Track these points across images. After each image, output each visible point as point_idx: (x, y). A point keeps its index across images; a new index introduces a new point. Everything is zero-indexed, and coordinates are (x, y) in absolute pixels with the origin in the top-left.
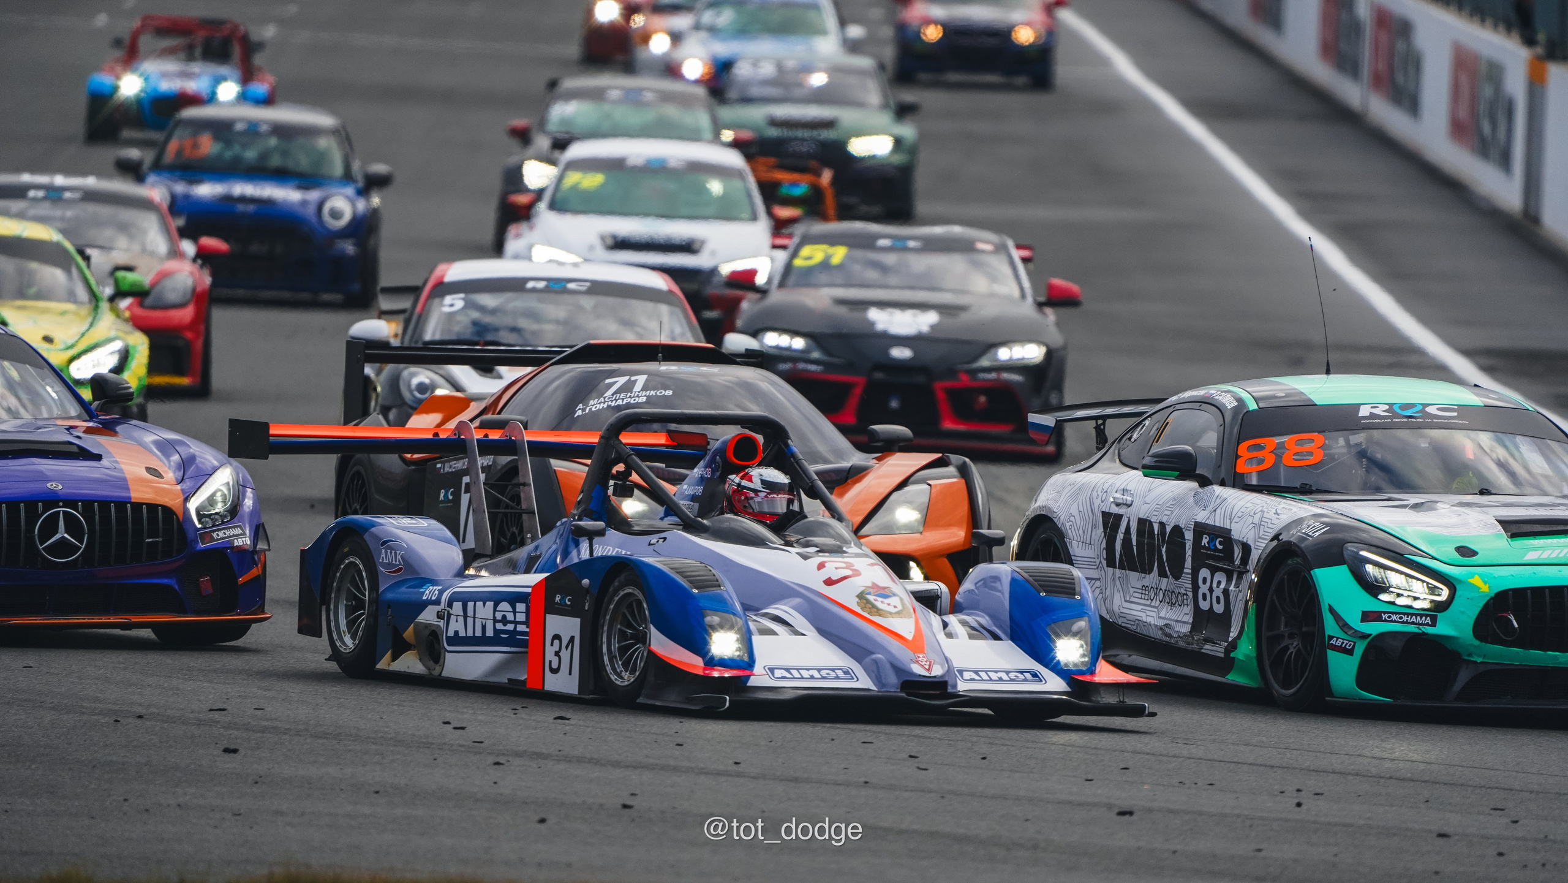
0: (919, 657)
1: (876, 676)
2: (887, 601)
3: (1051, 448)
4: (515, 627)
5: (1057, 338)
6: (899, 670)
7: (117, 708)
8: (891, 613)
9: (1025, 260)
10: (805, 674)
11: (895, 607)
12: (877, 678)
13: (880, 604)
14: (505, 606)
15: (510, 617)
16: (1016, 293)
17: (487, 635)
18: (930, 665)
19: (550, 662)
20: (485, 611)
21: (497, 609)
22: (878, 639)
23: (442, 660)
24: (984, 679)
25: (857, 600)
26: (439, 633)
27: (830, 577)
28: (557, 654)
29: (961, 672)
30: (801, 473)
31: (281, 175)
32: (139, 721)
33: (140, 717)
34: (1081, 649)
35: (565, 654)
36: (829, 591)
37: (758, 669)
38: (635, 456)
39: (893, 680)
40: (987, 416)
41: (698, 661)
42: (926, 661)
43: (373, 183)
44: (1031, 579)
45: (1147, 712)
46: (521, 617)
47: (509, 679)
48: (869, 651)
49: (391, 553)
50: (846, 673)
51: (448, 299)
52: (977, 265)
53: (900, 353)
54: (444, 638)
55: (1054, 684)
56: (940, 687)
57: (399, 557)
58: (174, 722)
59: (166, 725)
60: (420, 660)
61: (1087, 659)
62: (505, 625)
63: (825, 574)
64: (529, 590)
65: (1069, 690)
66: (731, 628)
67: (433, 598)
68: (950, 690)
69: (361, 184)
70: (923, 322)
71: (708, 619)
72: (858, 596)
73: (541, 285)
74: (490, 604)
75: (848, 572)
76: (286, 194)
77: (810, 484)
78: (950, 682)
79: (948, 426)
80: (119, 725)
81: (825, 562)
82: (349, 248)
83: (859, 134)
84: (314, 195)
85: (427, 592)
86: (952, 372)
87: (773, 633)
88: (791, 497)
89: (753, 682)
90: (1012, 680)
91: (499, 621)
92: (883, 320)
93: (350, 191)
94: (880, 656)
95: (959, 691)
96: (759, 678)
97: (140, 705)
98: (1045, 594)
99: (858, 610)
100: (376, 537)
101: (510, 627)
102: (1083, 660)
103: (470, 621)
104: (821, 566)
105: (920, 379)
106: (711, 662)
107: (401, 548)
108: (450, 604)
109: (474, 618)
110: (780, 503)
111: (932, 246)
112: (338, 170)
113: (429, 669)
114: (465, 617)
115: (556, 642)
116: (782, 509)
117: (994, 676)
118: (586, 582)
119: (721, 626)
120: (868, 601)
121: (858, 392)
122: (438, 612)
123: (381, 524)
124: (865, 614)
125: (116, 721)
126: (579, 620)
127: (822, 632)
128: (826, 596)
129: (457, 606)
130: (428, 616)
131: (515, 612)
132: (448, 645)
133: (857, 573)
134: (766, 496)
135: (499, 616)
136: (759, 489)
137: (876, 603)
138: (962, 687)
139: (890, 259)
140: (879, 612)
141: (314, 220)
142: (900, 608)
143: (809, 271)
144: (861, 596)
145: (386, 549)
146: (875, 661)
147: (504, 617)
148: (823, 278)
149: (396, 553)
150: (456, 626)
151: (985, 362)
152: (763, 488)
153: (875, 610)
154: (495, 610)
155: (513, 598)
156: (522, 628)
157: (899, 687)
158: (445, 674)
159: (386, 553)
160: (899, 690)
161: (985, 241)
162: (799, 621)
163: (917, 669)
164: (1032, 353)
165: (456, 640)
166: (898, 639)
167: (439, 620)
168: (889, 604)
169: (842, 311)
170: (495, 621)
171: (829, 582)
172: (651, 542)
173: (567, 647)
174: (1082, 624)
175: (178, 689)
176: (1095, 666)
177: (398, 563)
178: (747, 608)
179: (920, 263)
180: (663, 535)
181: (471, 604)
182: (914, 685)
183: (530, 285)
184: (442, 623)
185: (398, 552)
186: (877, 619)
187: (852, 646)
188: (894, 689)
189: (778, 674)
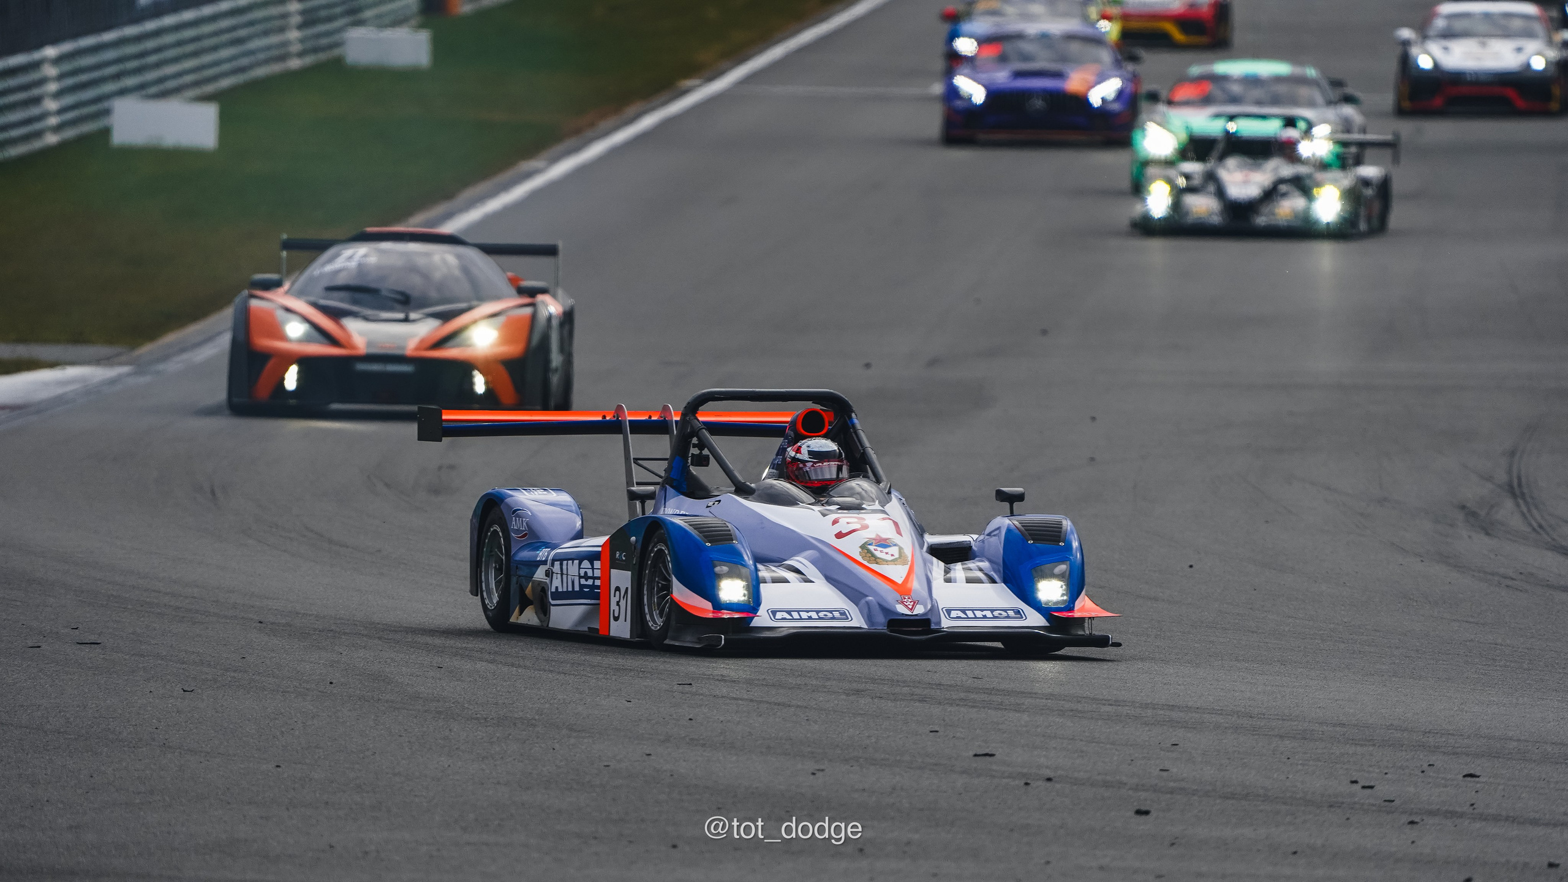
0: (905, 598)
1: (868, 617)
2: (885, 550)
4: (594, 582)
6: (886, 610)
7: (1025, 771)
8: (887, 561)
10: (804, 615)
11: (892, 555)
12: (869, 618)
13: (879, 553)
14: (586, 564)
15: (590, 573)
17: (575, 590)
18: (913, 605)
19: (614, 610)
20: (573, 568)
21: (581, 567)
22: (872, 584)
23: (548, 613)
24: (969, 616)
25: (860, 550)
26: (546, 589)
27: (841, 531)
28: (618, 603)
29: (949, 611)
30: (857, 441)
32: (1049, 784)
33: (1049, 780)
34: (1061, 589)
35: (623, 603)
36: (839, 544)
37: (762, 611)
38: (706, 430)
39: (881, 619)
41: (708, 605)
42: (911, 602)
44: (1023, 528)
45: (1110, 642)
46: (597, 573)
47: (588, 628)
48: (864, 594)
49: (519, 520)
50: (841, 614)
54: (549, 593)
55: (1034, 620)
56: (923, 623)
57: (524, 524)
58: (1083, 784)
59: (1075, 787)
60: (536, 613)
61: (1065, 598)
62: (586, 581)
63: (837, 529)
64: (600, 549)
65: (1048, 624)
66: (739, 576)
67: (543, 559)
68: (933, 627)
71: (717, 569)
72: (860, 547)
74: (576, 562)
75: (858, 526)
77: (862, 451)
78: (933, 620)
80: (1029, 788)
81: (840, 518)
85: (541, 554)
87: (786, 581)
88: (839, 463)
89: (756, 622)
90: (995, 617)
91: (582, 577)
94: (870, 598)
95: (943, 628)
96: (762, 619)
97: (1047, 767)
98: (1032, 542)
99: (860, 559)
100: (509, 507)
101: (590, 582)
102: (1062, 598)
103: (565, 577)
104: (835, 522)
106: (718, 605)
107: (527, 516)
108: (553, 565)
109: (567, 575)
110: (829, 470)
113: (541, 621)
114: (562, 574)
115: (618, 592)
116: (831, 474)
117: (979, 614)
118: (633, 539)
119: (731, 575)
120: (869, 551)
122: (546, 571)
123: (512, 496)
124: (865, 563)
125: (1027, 784)
126: (629, 573)
127: (829, 579)
128: (835, 548)
129: (557, 564)
130: (540, 574)
131: (593, 569)
132: (552, 600)
133: (865, 527)
134: (813, 466)
135: (582, 574)
136: (806, 459)
137: (875, 552)
138: (946, 623)
140: (876, 560)
142: (897, 556)
144: (863, 547)
145: (516, 517)
146: (867, 603)
147: (586, 573)
149: (522, 520)
150: (556, 582)
152: (810, 458)
153: (874, 558)
154: (580, 568)
155: (592, 557)
156: (598, 583)
157: (886, 624)
158: (551, 625)
159: (516, 520)
160: (886, 628)
162: (811, 571)
163: (901, 609)
165: (557, 595)
166: (889, 583)
167: (546, 578)
168: (887, 553)
170: (580, 577)
171: (840, 535)
172: (709, 505)
173: (624, 597)
174: (1062, 568)
175: (1082, 752)
176: (1074, 604)
177: (524, 529)
178: (759, 559)
180: (718, 498)
181: (565, 562)
182: (898, 623)
184: (548, 581)
185: (524, 519)
186: (873, 566)
187: (853, 591)
188: (881, 627)
189: (779, 615)
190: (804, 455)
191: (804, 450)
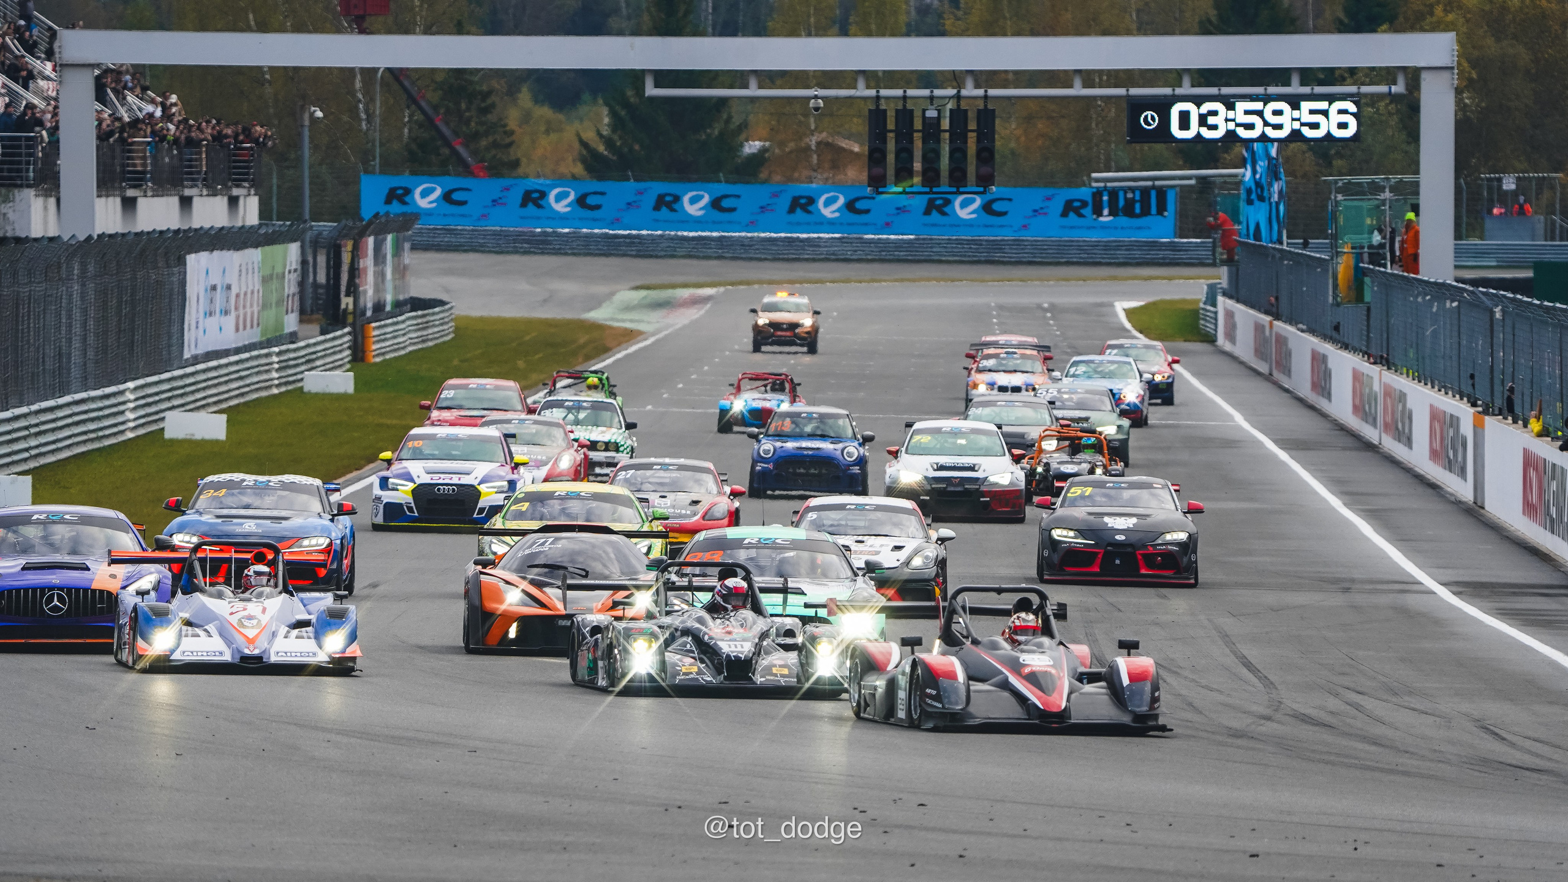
0: (249, 645)
1: (232, 654)
2: (250, 622)
3: (1192, 581)
5: (1193, 529)
6: (239, 651)
8: (249, 627)
9: (1175, 491)
11: (253, 624)
16: (1173, 508)
22: (238, 638)
24: (288, 655)
29: (276, 653)
31: (823, 437)
36: (230, 618)
39: (238, 655)
40: (1162, 567)
43: (867, 440)
45: (358, 668)
48: (234, 643)
51: (810, 514)
52: (1154, 495)
53: (1120, 538)
55: (320, 658)
56: (259, 659)
61: (343, 647)
65: (327, 660)
69: (861, 441)
70: (1129, 523)
73: (853, 507)
75: (243, 609)
76: (826, 446)
79: (1143, 572)
82: (856, 470)
83: (1098, 426)
84: (840, 446)
86: (1145, 546)
90: (302, 655)
92: (1111, 522)
93: (856, 444)
94: (236, 645)
95: (270, 661)
99: (237, 625)
104: (235, 607)
105: (1129, 550)
111: (1133, 486)
112: (850, 433)
117: (293, 654)
120: (242, 622)
121: (1100, 556)
124: (239, 627)
127: (221, 635)
128: (228, 620)
133: (246, 609)
137: (245, 623)
139: (1112, 492)
140: (244, 626)
141: (841, 457)
143: (1075, 499)
144: (240, 619)
146: (234, 647)
148: (1082, 502)
151: (1159, 541)
157: (240, 657)
160: (239, 660)
161: (1157, 482)
162: (214, 631)
163: (247, 651)
164: (1182, 536)
166: (246, 638)
169: (1092, 518)
171: (232, 614)
176: (348, 650)
179: (1127, 494)
182: (245, 659)
183: (848, 507)
186: (241, 630)
187: (228, 641)
188: (237, 660)
189: (186, 654)
190: (251, 573)
191: (252, 571)
